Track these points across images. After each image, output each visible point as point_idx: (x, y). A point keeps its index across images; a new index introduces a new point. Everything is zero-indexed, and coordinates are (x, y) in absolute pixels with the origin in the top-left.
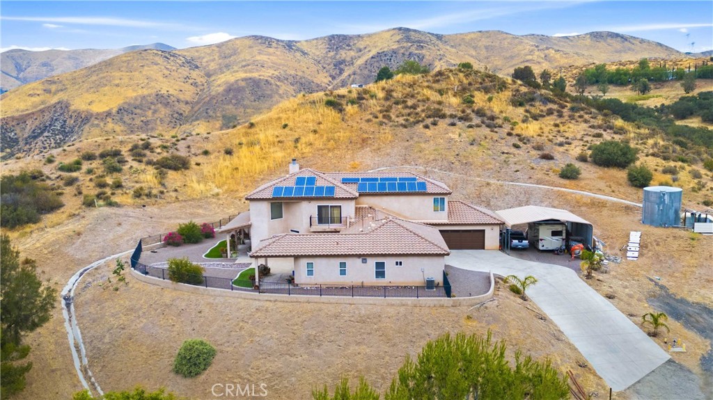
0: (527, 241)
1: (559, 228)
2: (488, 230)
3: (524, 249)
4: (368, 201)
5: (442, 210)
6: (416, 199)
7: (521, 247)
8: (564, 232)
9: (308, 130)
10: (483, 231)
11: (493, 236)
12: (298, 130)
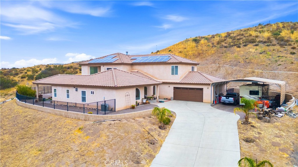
0: (233, 98)
1: (255, 88)
2: (205, 88)
3: (229, 104)
4: (137, 68)
5: (177, 74)
6: (162, 67)
7: (228, 102)
8: (261, 92)
9: (178, 52)
10: (201, 89)
11: (209, 93)
12: (174, 52)
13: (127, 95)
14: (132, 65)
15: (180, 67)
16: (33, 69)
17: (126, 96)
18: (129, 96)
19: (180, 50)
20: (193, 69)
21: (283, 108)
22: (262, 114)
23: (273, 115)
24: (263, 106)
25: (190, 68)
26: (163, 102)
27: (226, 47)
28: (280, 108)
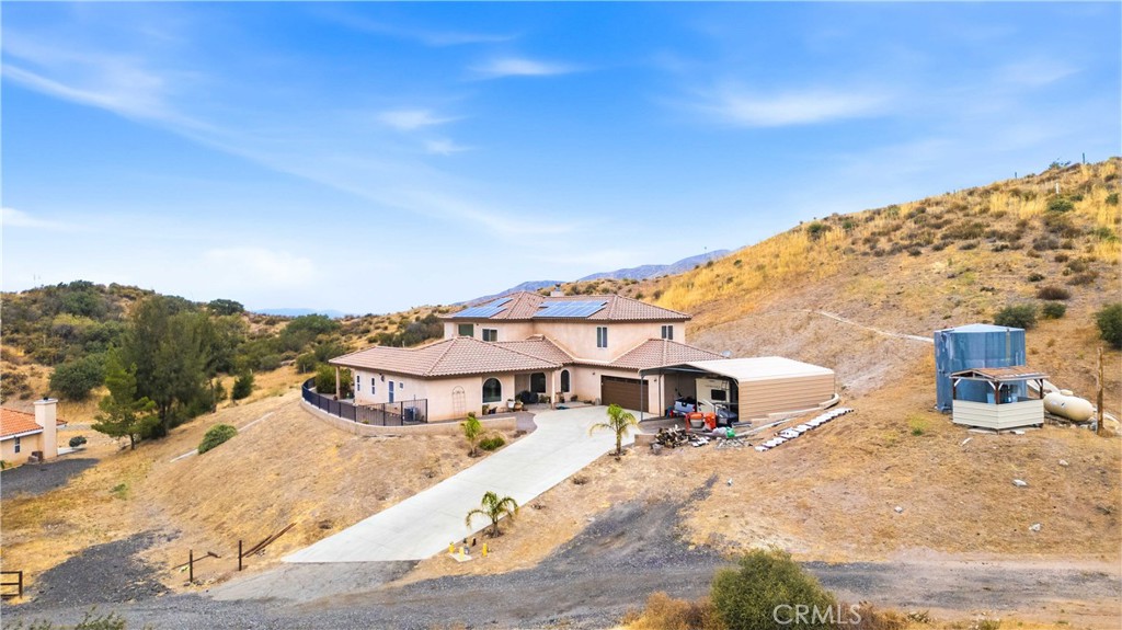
1: (719, 386)
4: (543, 329)
5: (605, 346)
6: (582, 329)
7: (685, 414)
8: (728, 394)
9: (755, 266)
10: (646, 382)
11: (656, 391)
12: (746, 268)
13: (458, 394)
14: (533, 321)
15: (612, 331)
16: (404, 318)
17: (453, 394)
18: (461, 394)
19: (761, 260)
20: (668, 333)
21: (723, 430)
22: (658, 438)
23: (683, 442)
24: (703, 424)
25: (655, 331)
26: (564, 408)
27: (879, 254)
28: (716, 430)
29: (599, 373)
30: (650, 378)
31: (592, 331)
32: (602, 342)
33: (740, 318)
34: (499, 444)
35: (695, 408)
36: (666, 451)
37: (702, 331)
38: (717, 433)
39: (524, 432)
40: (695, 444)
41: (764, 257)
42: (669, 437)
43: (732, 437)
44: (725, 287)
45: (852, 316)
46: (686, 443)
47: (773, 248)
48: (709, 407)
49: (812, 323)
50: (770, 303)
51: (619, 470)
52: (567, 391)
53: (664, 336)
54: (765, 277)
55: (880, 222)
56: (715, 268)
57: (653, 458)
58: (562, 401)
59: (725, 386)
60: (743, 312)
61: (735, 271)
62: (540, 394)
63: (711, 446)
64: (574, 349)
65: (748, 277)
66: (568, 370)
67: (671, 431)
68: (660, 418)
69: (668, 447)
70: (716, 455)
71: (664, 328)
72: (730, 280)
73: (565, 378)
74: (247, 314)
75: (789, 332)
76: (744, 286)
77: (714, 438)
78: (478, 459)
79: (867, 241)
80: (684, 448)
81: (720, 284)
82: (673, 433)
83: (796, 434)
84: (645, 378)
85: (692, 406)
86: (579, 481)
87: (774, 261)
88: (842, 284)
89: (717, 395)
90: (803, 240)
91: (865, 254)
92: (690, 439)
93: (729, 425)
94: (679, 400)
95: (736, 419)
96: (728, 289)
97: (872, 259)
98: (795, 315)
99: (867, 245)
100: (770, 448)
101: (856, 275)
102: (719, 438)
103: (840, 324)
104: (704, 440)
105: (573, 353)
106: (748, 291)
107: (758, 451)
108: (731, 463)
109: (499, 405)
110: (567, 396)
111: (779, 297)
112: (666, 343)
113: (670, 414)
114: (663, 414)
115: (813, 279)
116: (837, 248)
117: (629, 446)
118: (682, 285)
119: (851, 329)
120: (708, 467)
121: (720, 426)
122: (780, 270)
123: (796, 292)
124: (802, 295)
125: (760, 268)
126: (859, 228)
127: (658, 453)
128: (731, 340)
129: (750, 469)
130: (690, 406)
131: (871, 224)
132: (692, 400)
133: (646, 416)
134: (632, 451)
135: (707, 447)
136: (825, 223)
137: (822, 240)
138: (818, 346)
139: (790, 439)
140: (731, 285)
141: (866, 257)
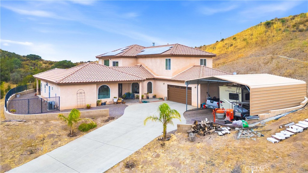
1: (235, 91)
4: (141, 61)
5: (170, 69)
6: (158, 60)
7: (212, 107)
8: (240, 96)
9: (242, 39)
10: (190, 89)
11: (196, 93)
12: (238, 40)
13: (81, 93)
14: (137, 57)
17: (77, 93)
18: (83, 94)
19: (245, 37)
20: (203, 63)
21: (240, 122)
22: (193, 128)
23: (211, 131)
24: (225, 116)
25: (197, 61)
26: (146, 102)
27: (301, 31)
28: (235, 122)
29: (167, 83)
30: (193, 86)
31: (163, 61)
32: (168, 66)
33: (237, 59)
34: (92, 127)
35: (219, 104)
36: (199, 138)
37: (220, 65)
38: (236, 124)
39: (113, 118)
40: (220, 133)
41: (246, 36)
42: (201, 127)
43: (247, 128)
44: (230, 48)
45: (295, 56)
46: (213, 132)
47: (250, 32)
48: (227, 105)
49: (274, 61)
50: (251, 53)
51: (162, 155)
52: (151, 92)
53: (201, 64)
54: (247, 43)
55: (298, 20)
56: (225, 41)
57: (189, 144)
58: (148, 98)
59: (239, 91)
60: (238, 57)
61: (234, 42)
62: (136, 94)
63: (232, 135)
64: (155, 71)
65: (239, 43)
66: (151, 82)
67: (202, 123)
68: (198, 109)
69: (200, 135)
70: (237, 144)
71: (201, 60)
72: (232, 45)
73: (150, 86)
74: (42, 60)
75: (263, 65)
76: (238, 47)
77: (233, 128)
78: (73, 138)
79: (294, 26)
80: (212, 135)
81: (227, 47)
82: (204, 125)
83: (301, 129)
84: (189, 86)
85: (216, 103)
86: (130, 165)
87: (251, 37)
88: (285, 44)
89: (233, 96)
90: (263, 29)
91: (294, 31)
92: (216, 129)
93: (242, 118)
94: (209, 99)
95: (248, 114)
96: (231, 49)
97: (298, 33)
98: (264, 57)
99: (295, 27)
100: (281, 140)
101: (291, 40)
102: (237, 129)
103: (289, 60)
104: (226, 130)
105: (154, 73)
106: (239, 49)
107: (270, 142)
108: (249, 153)
109: (108, 100)
110: (151, 95)
111: (255, 50)
112: (202, 68)
113: (203, 106)
114: (199, 107)
115: (270, 42)
116: (280, 30)
117: (173, 132)
118: (211, 48)
119: (296, 62)
120: (231, 156)
121: (237, 118)
122: (254, 40)
123: (263, 48)
124: (266, 49)
125: (244, 40)
126: (289, 22)
127: (193, 140)
128: (233, 69)
129: (268, 161)
130: (215, 103)
131: (294, 21)
132: (217, 100)
133: (190, 108)
134: (174, 137)
135: (229, 136)
136: (272, 21)
137: (272, 28)
138: (279, 71)
139: (296, 133)
140: (232, 47)
141: (295, 33)
